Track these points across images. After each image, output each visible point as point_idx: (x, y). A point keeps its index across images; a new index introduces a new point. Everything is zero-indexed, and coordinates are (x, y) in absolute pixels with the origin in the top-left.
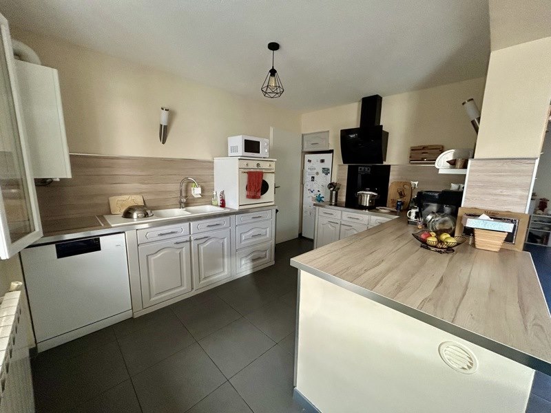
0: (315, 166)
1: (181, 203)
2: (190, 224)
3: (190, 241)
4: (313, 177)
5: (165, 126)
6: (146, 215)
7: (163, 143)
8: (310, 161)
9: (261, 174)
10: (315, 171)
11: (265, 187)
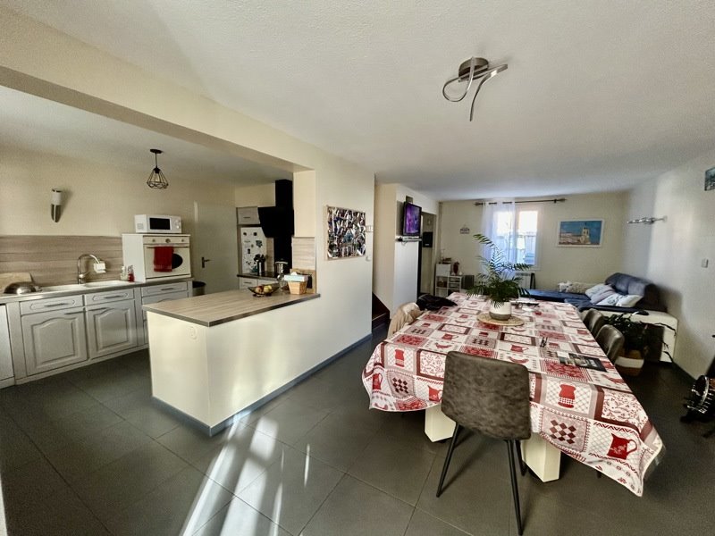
0: (249, 239)
1: (79, 278)
2: (83, 297)
3: (84, 312)
4: (249, 250)
5: (57, 207)
6: (33, 291)
7: (57, 221)
8: (245, 234)
9: (171, 249)
10: (250, 244)
11: (177, 261)
